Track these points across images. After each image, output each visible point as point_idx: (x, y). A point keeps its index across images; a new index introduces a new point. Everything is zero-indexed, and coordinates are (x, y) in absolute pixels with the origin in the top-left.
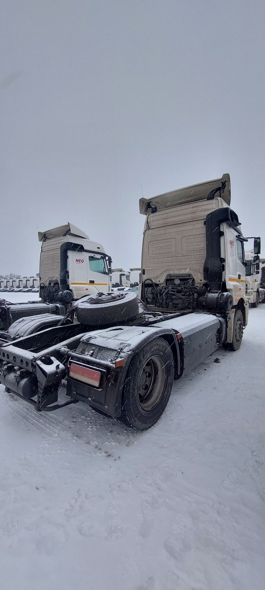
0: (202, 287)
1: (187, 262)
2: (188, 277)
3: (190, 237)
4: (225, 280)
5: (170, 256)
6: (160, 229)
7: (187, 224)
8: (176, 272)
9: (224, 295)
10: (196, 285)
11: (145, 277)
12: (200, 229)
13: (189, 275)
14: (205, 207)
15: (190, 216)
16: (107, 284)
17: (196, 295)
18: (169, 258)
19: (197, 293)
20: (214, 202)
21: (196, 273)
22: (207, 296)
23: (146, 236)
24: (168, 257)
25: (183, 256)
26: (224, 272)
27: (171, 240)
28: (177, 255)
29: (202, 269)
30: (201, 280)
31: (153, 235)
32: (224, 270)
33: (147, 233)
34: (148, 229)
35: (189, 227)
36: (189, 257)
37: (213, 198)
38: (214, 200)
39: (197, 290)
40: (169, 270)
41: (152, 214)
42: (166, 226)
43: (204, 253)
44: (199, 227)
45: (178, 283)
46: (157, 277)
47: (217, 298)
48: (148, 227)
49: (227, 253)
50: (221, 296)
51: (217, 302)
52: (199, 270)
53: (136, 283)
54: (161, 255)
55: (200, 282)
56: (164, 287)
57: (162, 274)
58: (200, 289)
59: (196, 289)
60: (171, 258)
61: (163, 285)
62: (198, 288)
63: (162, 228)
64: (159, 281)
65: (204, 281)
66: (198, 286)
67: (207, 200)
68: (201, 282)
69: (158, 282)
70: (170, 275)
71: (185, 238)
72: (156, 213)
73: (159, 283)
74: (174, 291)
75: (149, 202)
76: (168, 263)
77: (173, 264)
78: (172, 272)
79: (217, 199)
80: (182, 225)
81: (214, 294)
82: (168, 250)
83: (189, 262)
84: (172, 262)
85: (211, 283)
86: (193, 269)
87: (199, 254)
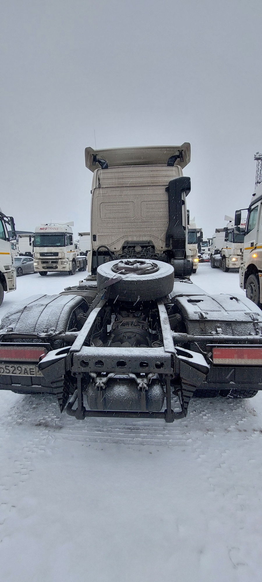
1: (148, 229)
2: (147, 245)
3: (150, 203)
5: (128, 222)
6: (114, 189)
7: (146, 188)
8: (135, 239)
10: (157, 252)
11: (97, 244)
12: (162, 196)
13: (149, 242)
14: (164, 173)
15: (149, 180)
16: (9, 254)
18: (127, 223)
20: (174, 169)
21: (157, 240)
22: (174, 262)
23: (95, 195)
24: (125, 223)
25: (142, 222)
27: (128, 203)
28: (136, 221)
30: (162, 247)
31: (105, 195)
33: (98, 192)
34: (99, 188)
35: (149, 191)
36: (149, 223)
37: (173, 165)
38: (174, 167)
39: (158, 257)
40: (127, 236)
41: (102, 170)
42: (121, 187)
43: (166, 220)
44: (160, 193)
46: (113, 244)
48: (98, 185)
50: (187, 262)
53: (28, 252)
54: (116, 219)
55: (161, 249)
56: (121, 254)
57: (118, 241)
59: (156, 256)
60: (129, 223)
61: (119, 252)
63: (118, 189)
64: (115, 248)
65: (165, 249)
67: (168, 166)
68: (162, 249)
69: (113, 250)
70: (127, 242)
71: (146, 203)
72: (107, 169)
73: (115, 250)
75: (95, 154)
76: (126, 229)
77: (131, 230)
78: (130, 239)
79: (177, 167)
80: (141, 188)
81: (180, 261)
82: (125, 214)
83: (149, 229)
84: (130, 228)
85: (177, 250)
86: (153, 236)
87: (159, 221)
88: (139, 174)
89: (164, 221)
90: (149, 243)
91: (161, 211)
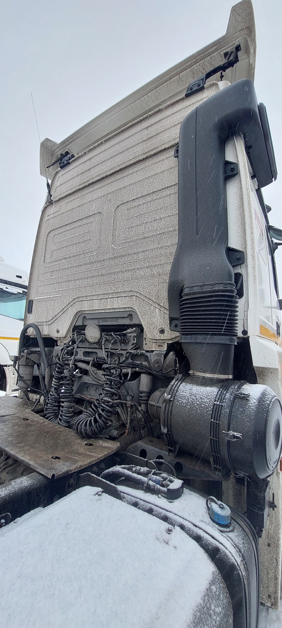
0: (166, 356)
1: (127, 276)
2: (127, 322)
3: (135, 204)
4: (245, 332)
5: (86, 263)
6: (72, 198)
7: (130, 171)
9: (245, 398)
10: (148, 345)
11: (32, 320)
17: (145, 380)
18: (84, 268)
19: (149, 374)
21: (147, 308)
22: (173, 393)
23: (44, 220)
24: (81, 266)
25: (115, 258)
26: (241, 303)
27: (91, 219)
28: (101, 258)
29: (164, 294)
30: (162, 332)
31: (57, 214)
32: (240, 294)
33: (48, 212)
34: (50, 205)
35: (134, 176)
36: (130, 258)
39: (149, 363)
40: (80, 299)
41: (63, 172)
42: (84, 188)
44: (162, 170)
45: (95, 338)
46: (54, 320)
47: (217, 409)
48: (50, 198)
49: (252, 233)
50: (233, 402)
51: (215, 428)
52: (157, 296)
54: (67, 260)
55: (158, 336)
56: (68, 347)
57: (64, 311)
58: (157, 362)
59: (147, 359)
60: (89, 267)
61: (65, 341)
62: (153, 358)
63: (78, 195)
64: (58, 332)
65: (171, 335)
66: (153, 351)
67: (186, 96)
68: (162, 337)
69: (54, 335)
70: (80, 315)
71: (125, 207)
72: (69, 166)
73: (58, 335)
74: (87, 363)
76: (81, 281)
78: (86, 307)
80: (120, 175)
81: (202, 388)
82: (83, 246)
83: (130, 273)
84: (88, 278)
85: (193, 341)
86: (138, 295)
87: (157, 246)
88: (118, 148)
89: (169, 244)
90: (130, 316)
91: (162, 216)
